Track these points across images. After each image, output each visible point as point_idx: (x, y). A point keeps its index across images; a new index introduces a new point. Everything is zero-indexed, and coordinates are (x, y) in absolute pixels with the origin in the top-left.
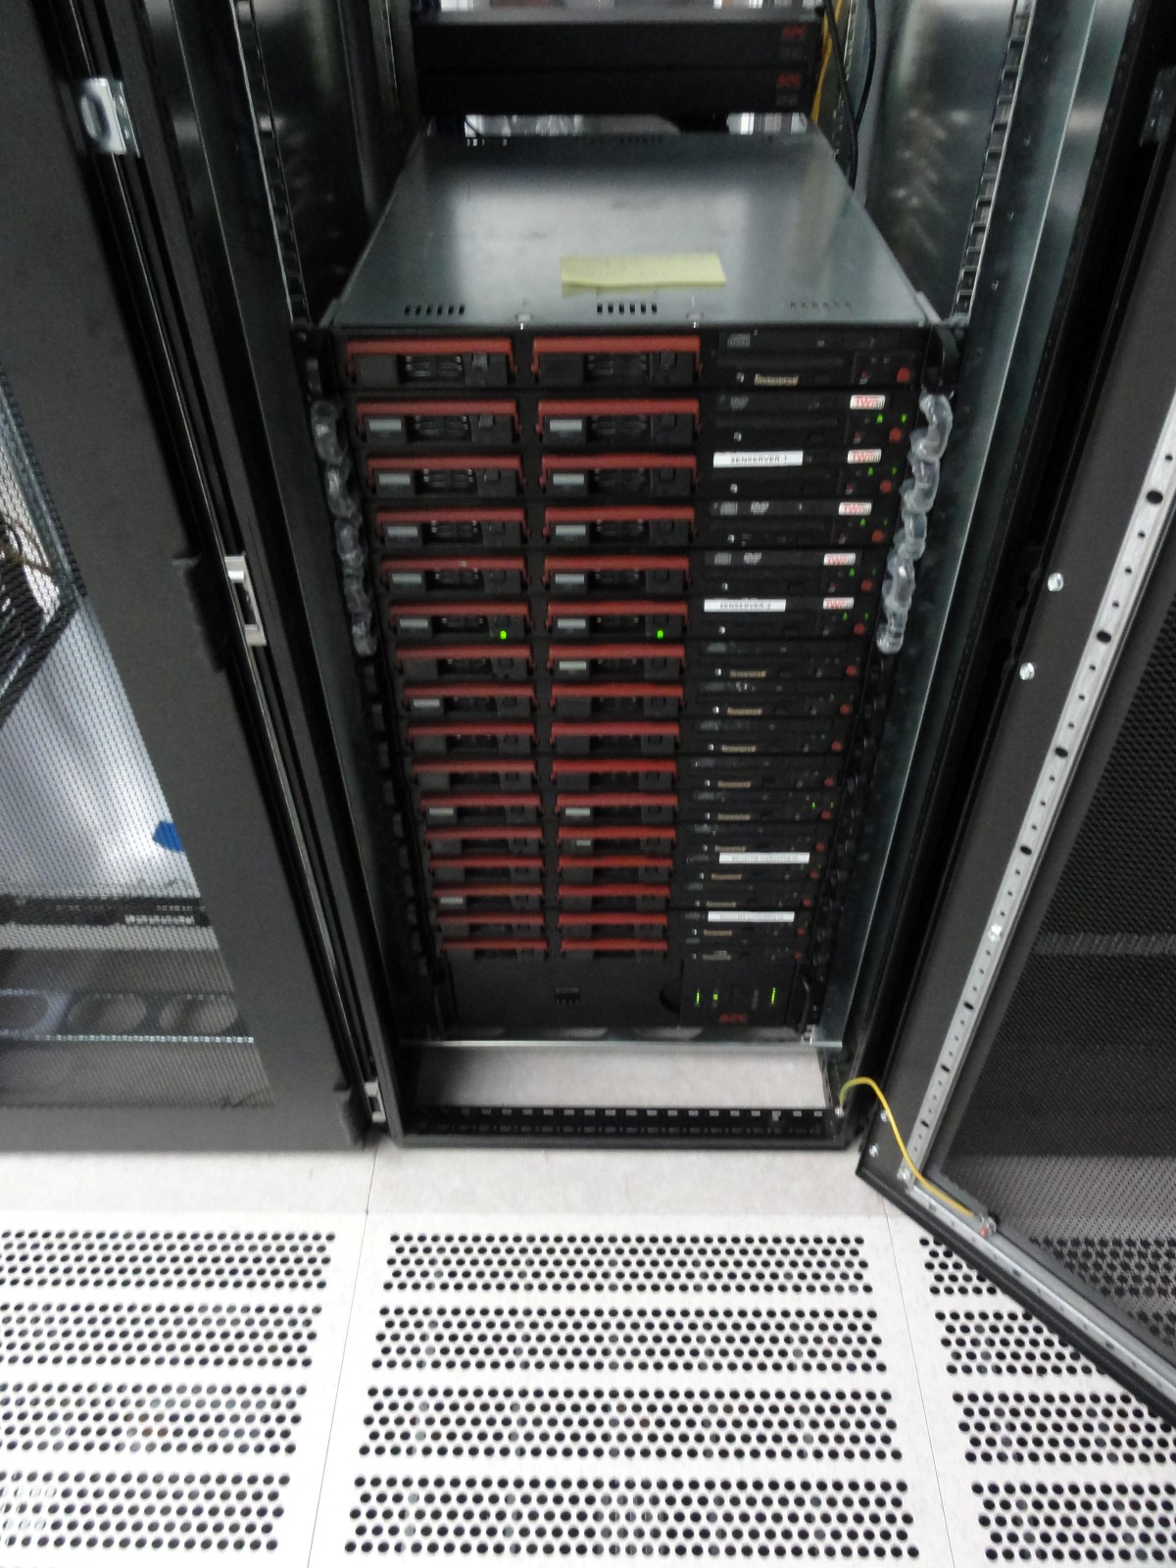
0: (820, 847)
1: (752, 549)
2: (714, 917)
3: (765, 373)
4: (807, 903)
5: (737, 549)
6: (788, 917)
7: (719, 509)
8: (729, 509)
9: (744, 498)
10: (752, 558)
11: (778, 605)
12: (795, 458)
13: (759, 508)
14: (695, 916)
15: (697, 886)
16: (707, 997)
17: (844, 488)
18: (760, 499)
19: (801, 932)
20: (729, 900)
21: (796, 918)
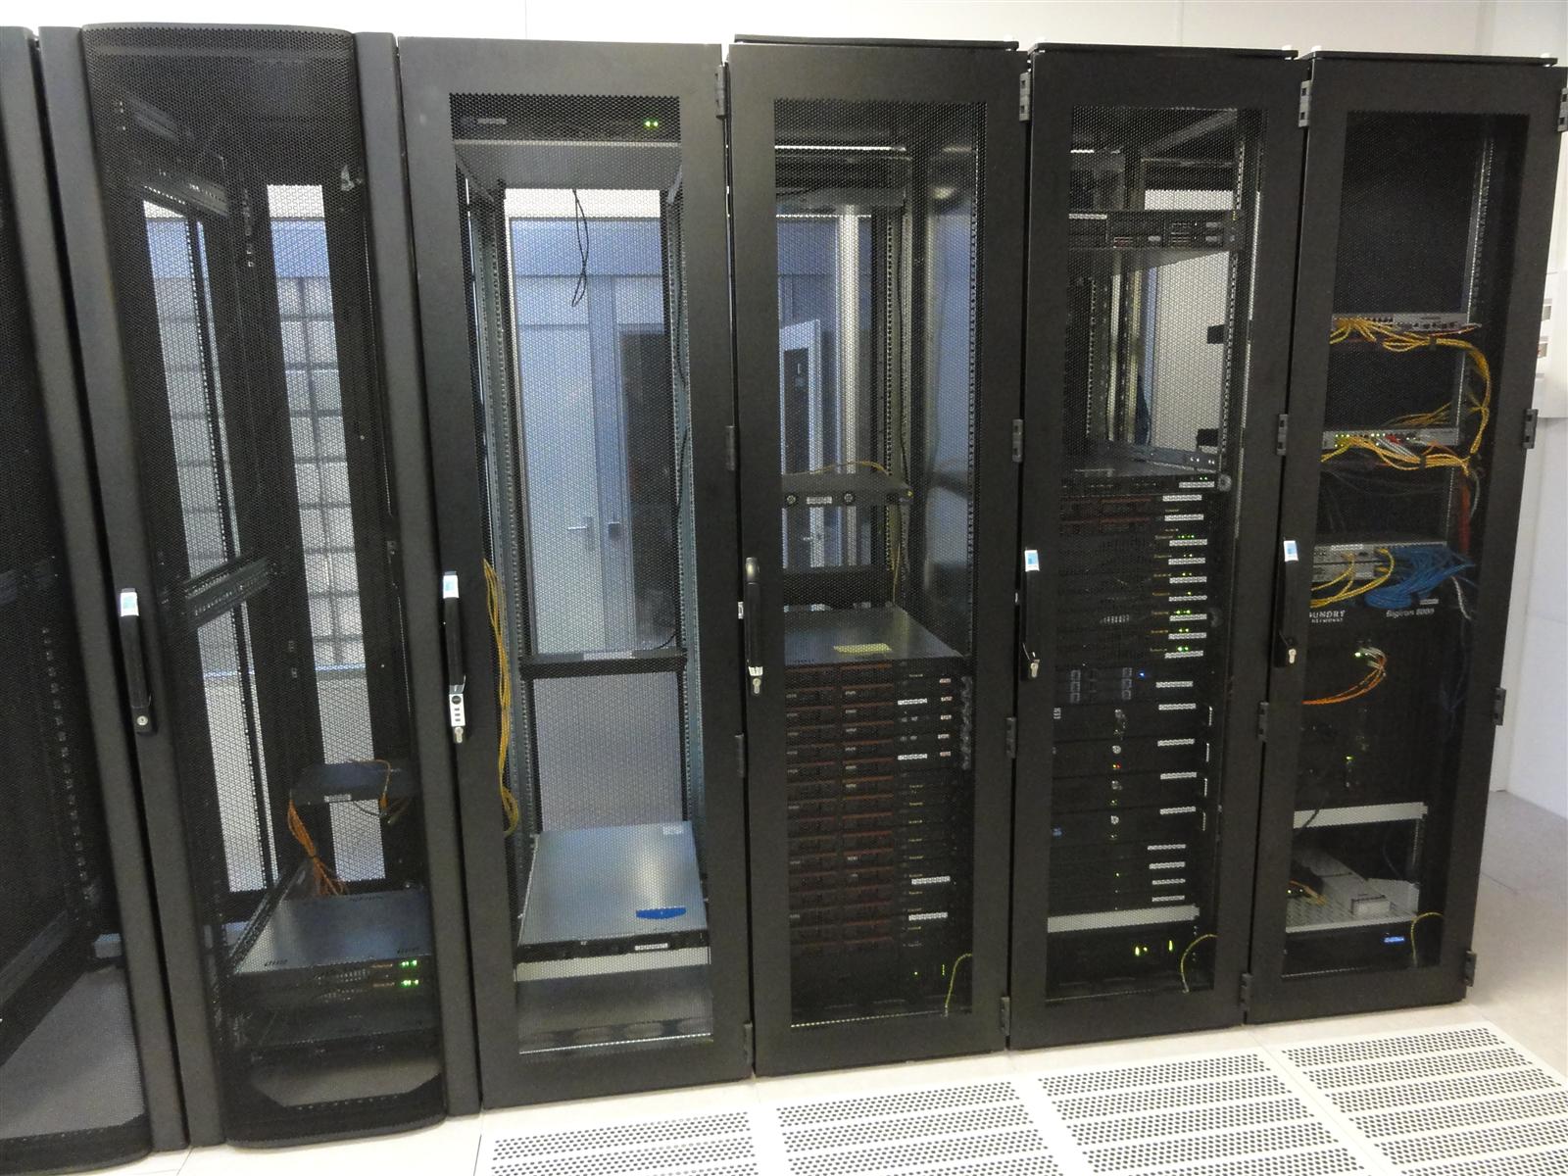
0: (954, 871)
1: (913, 734)
2: (912, 918)
3: (912, 673)
4: (952, 906)
5: (908, 735)
6: (945, 915)
7: (901, 720)
8: (904, 720)
9: (909, 716)
10: (914, 738)
11: (925, 756)
12: (925, 701)
13: (915, 719)
14: (903, 918)
15: (903, 900)
17: (942, 710)
18: (915, 716)
19: (952, 924)
20: (918, 908)
21: (948, 915)
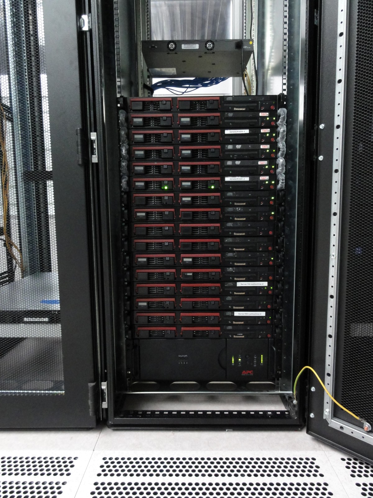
0: (271, 278)
1: (238, 160)
2: (237, 314)
3: (237, 107)
4: (269, 307)
5: (233, 160)
6: (263, 314)
7: (227, 147)
8: (230, 147)
9: (234, 143)
10: (238, 163)
11: (247, 179)
12: (247, 131)
13: (238, 147)
14: (229, 313)
15: (229, 298)
16: (236, 360)
17: (261, 140)
18: (239, 144)
19: (269, 322)
20: (241, 306)
21: (266, 314)
